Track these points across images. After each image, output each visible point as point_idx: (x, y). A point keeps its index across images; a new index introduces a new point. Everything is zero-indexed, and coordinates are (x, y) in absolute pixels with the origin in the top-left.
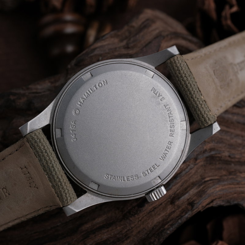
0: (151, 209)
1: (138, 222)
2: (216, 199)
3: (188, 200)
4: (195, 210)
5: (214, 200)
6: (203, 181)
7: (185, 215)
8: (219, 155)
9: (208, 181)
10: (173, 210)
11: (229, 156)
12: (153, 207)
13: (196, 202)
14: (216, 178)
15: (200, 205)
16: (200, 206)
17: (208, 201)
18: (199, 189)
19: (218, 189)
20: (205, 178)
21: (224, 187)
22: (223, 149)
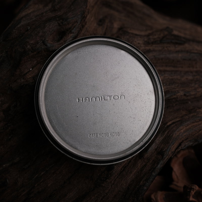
0: (121, 169)
1: (112, 186)
2: (183, 141)
3: (156, 149)
4: (166, 158)
5: (182, 142)
6: (166, 126)
7: (157, 166)
8: (175, 97)
9: (170, 125)
10: (144, 163)
11: (185, 95)
12: (123, 167)
13: (164, 150)
14: (178, 119)
15: (169, 151)
16: (170, 153)
17: (176, 145)
18: (165, 135)
19: (182, 131)
20: (167, 123)
21: (188, 127)
22: (177, 89)
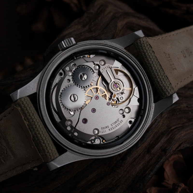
0: (133, 160)
1: (124, 172)
2: (182, 143)
3: (161, 147)
4: (168, 155)
5: (181, 144)
6: (170, 130)
7: (160, 160)
8: (179, 107)
9: (174, 129)
10: (151, 157)
11: (187, 107)
12: (134, 158)
13: (167, 148)
14: (180, 125)
15: (171, 150)
16: (172, 151)
17: (177, 145)
18: (168, 137)
19: (183, 135)
20: (171, 127)
21: (187, 132)
22: (181, 102)
